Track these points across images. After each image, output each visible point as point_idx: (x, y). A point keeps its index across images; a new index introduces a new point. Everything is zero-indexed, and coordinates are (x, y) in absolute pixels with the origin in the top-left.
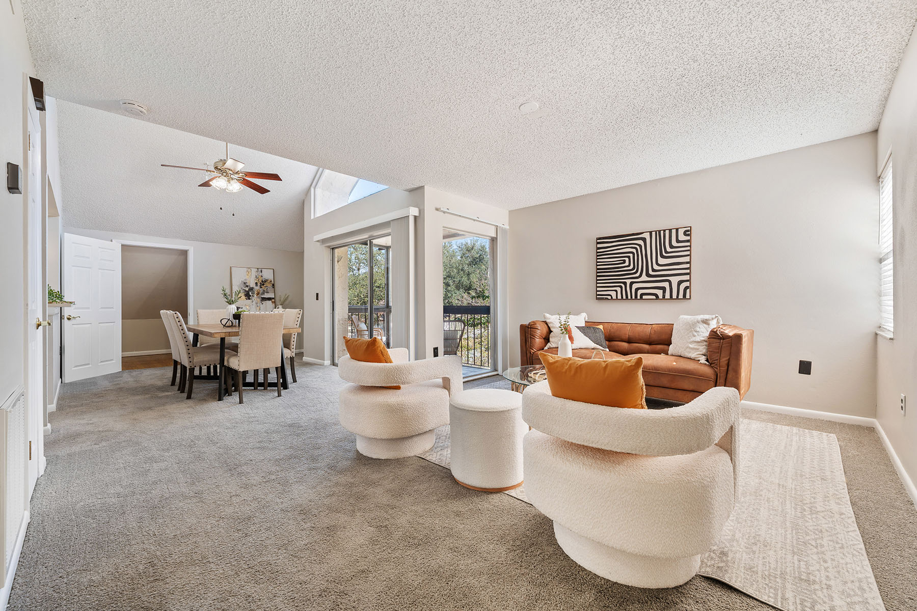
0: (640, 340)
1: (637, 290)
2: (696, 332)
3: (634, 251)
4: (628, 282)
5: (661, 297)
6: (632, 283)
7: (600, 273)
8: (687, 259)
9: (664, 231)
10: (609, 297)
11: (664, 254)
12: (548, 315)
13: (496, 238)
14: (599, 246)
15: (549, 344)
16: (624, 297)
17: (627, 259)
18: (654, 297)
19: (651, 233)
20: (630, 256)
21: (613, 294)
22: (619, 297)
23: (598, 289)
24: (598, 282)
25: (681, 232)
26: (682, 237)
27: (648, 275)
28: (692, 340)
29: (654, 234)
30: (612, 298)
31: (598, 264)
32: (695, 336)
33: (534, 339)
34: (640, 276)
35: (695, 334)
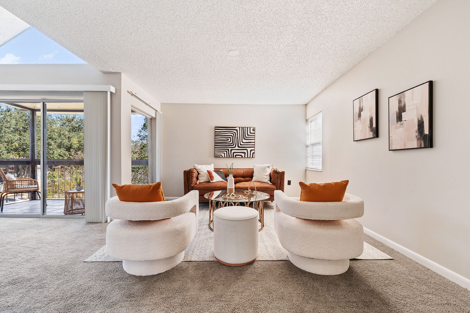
0: (240, 176)
1: (234, 153)
2: (266, 171)
3: (232, 135)
4: (230, 149)
5: (244, 157)
6: (231, 150)
7: (216, 144)
8: (253, 141)
9: (245, 128)
10: (221, 156)
11: (245, 138)
12: (196, 165)
13: (155, 119)
14: (216, 131)
15: (198, 181)
16: (228, 156)
17: (229, 139)
18: (241, 157)
19: (240, 128)
20: (230, 137)
21: (223, 155)
22: (226, 156)
23: (216, 152)
24: (215, 148)
25: (252, 129)
26: (252, 131)
27: (238, 147)
28: (265, 175)
29: (241, 128)
30: (222, 156)
31: (215, 139)
32: (266, 173)
33: (193, 178)
34: (235, 147)
35: (266, 172)
